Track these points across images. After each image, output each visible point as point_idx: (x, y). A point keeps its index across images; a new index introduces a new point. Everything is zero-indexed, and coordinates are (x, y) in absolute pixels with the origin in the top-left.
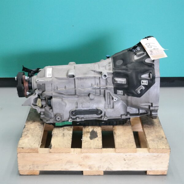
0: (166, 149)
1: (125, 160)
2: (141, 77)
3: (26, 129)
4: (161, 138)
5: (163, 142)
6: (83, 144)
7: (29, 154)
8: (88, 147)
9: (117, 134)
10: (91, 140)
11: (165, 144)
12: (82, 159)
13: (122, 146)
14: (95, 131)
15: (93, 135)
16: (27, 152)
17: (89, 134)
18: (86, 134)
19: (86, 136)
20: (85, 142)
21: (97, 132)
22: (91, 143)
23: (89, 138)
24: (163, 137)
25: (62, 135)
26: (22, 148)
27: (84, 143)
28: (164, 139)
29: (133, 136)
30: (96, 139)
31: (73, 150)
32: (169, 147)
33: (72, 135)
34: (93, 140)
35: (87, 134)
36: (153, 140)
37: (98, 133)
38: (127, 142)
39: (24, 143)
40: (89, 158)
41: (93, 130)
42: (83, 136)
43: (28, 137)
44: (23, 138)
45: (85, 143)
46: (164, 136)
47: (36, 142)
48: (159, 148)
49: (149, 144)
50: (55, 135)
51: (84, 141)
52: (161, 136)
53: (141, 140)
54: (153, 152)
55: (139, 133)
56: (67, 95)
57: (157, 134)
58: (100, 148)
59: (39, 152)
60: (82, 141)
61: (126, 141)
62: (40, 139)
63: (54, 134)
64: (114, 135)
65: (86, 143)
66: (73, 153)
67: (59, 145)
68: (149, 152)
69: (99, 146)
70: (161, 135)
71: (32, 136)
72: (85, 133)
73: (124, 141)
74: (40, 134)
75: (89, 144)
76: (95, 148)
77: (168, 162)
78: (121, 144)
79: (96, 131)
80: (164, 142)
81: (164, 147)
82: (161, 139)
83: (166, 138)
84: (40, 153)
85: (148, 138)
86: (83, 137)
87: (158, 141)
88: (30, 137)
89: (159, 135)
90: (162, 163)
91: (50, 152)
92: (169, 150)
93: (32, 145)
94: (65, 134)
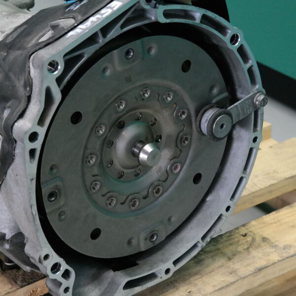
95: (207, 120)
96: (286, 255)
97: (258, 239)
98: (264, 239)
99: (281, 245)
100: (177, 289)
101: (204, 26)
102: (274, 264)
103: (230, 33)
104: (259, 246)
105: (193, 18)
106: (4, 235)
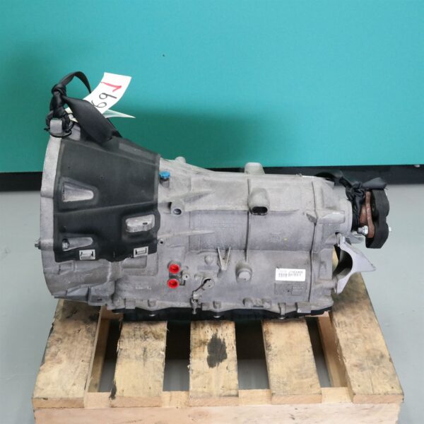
0: (393, 394)
1: (294, 419)
3: (56, 335)
4: (378, 357)
5: (385, 370)
6: (192, 382)
7: (61, 411)
8: (203, 392)
9: (273, 346)
10: (211, 369)
11: (391, 379)
12: (191, 418)
13: (288, 388)
14: (220, 340)
15: (216, 353)
16: (56, 406)
17: (206, 348)
18: (197, 349)
19: (197, 355)
20: (197, 376)
21: (224, 343)
22: (210, 379)
23: (206, 363)
24: (382, 356)
25: (142, 352)
26: (44, 399)
27: (194, 378)
28: (386, 361)
29: (311, 353)
30: (224, 364)
31: (168, 398)
32: (401, 388)
33: (163, 353)
34: (215, 368)
35: (202, 348)
36: (361, 365)
37: (227, 345)
38: (297, 372)
39: (49, 384)
40: (207, 415)
41: (216, 335)
42: (192, 355)
43: (60, 362)
44: (47, 365)
45: (197, 380)
46: (386, 353)
47: (78, 377)
48: (376, 391)
49: (351, 379)
50: (125, 354)
51: (194, 373)
52: (379, 353)
53: (325, 342)
54: (362, 402)
55: (320, 322)
57: (368, 347)
58: (233, 396)
59: (85, 405)
60: (190, 372)
61: (296, 370)
62: (87, 369)
63: (121, 349)
64: (266, 351)
65: (200, 378)
66: (167, 407)
67: (134, 387)
68: (352, 401)
69: (230, 390)
70: (378, 351)
71: (69, 358)
72: (195, 347)
73: (291, 371)
74: (87, 352)
75: (207, 382)
76: (220, 396)
77: (397, 419)
78: (285, 380)
79: (221, 338)
80: (388, 372)
81: (389, 389)
82: (378, 363)
83: (390, 360)
84: (89, 408)
85: (348, 360)
86: (192, 361)
87: (372, 369)
88: (65, 362)
89: (373, 349)
90: (381, 421)
91: (112, 407)
92: (401, 397)
93: (69, 387)
94: (148, 350)
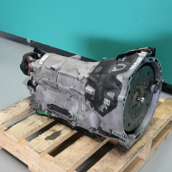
2: (106, 94)
3: (17, 104)
8: (31, 145)
9: (75, 145)
15: (53, 136)
17: (53, 133)
18: (49, 131)
21: (60, 134)
22: (39, 143)
23: (45, 137)
27: (35, 140)
29: (85, 155)
30: (50, 141)
34: (45, 141)
41: (62, 131)
42: (45, 132)
43: (7, 113)
44: (2, 112)
51: (38, 138)
56: (51, 86)
58: (38, 153)
71: (10, 113)
74: (17, 114)
76: (34, 150)
86: (43, 134)
95: (153, 88)
96: (165, 122)
97: (155, 119)
98: (157, 118)
99: (162, 120)
100: (143, 136)
101: (155, 62)
102: (163, 125)
103: (159, 63)
104: (156, 121)
105: (153, 60)
106: (95, 128)
